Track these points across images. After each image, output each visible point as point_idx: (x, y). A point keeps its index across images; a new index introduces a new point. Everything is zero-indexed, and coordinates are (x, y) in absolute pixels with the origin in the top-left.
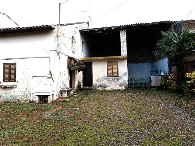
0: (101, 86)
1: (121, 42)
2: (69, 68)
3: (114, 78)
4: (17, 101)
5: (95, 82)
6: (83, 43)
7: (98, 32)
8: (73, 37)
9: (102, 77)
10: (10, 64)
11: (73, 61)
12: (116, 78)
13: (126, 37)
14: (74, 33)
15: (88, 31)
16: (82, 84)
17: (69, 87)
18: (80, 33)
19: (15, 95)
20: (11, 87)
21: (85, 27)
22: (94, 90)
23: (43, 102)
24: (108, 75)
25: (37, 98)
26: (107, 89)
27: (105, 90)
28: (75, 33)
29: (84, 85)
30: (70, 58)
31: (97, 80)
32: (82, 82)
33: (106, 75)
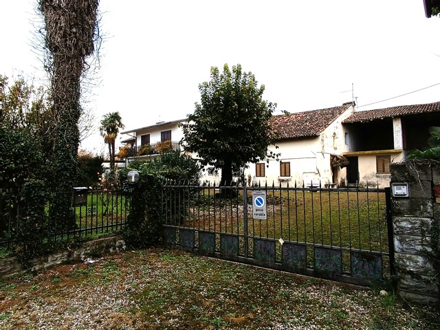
0: (368, 184)
1: (394, 133)
2: (331, 165)
5: (361, 180)
6: (346, 134)
8: (334, 133)
9: (371, 173)
10: (285, 163)
11: (335, 158)
13: (400, 126)
14: (336, 129)
16: (346, 181)
17: (332, 182)
18: (343, 125)
20: (287, 181)
29: (348, 183)
30: (333, 157)
31: (365, 177)
32: (346, 179)
33: (376, 172)
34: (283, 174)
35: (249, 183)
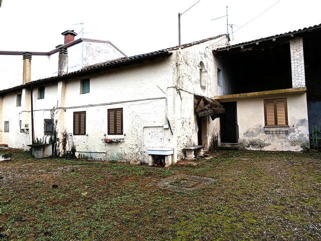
0: (253, 144)
1: (292, 62)
2: (196, 113)
3: (278, 129)
4: (125, 161)
5: (241, 137)
6: (219, 71)
7: (245, 50)
8: (201, 63)
9: (256, 127)
10: (115, 110)
11: (202, 102)
12: (283, 129)
13: (302, 52)
14: (203, 56)
15: (228, 49)
16: (219, 139)
17: (197, 144)
18: (214, 55)
19: (123, 153)
20: (118, 142)
21: (222, 43)
22: (241, 150)
23: (158, 164)
24: (266, 124)
25: (150, 158)
26: (266, 149)
27: (261, 151)
28: (206, 56)
29: (222, 141)
30: (198, 98)
31: (246, 134)
32: (219, 136)
33: (264, 125)
34: (112, 131)
35: (64, 145)
